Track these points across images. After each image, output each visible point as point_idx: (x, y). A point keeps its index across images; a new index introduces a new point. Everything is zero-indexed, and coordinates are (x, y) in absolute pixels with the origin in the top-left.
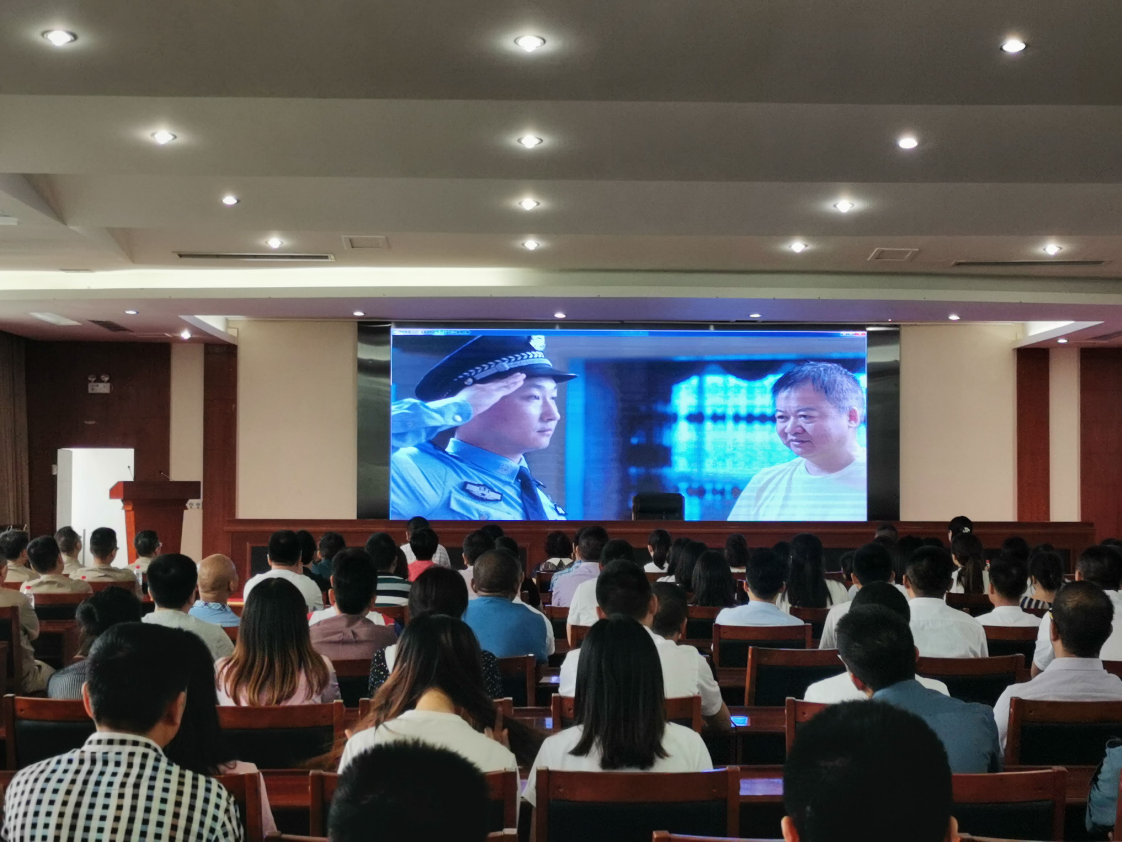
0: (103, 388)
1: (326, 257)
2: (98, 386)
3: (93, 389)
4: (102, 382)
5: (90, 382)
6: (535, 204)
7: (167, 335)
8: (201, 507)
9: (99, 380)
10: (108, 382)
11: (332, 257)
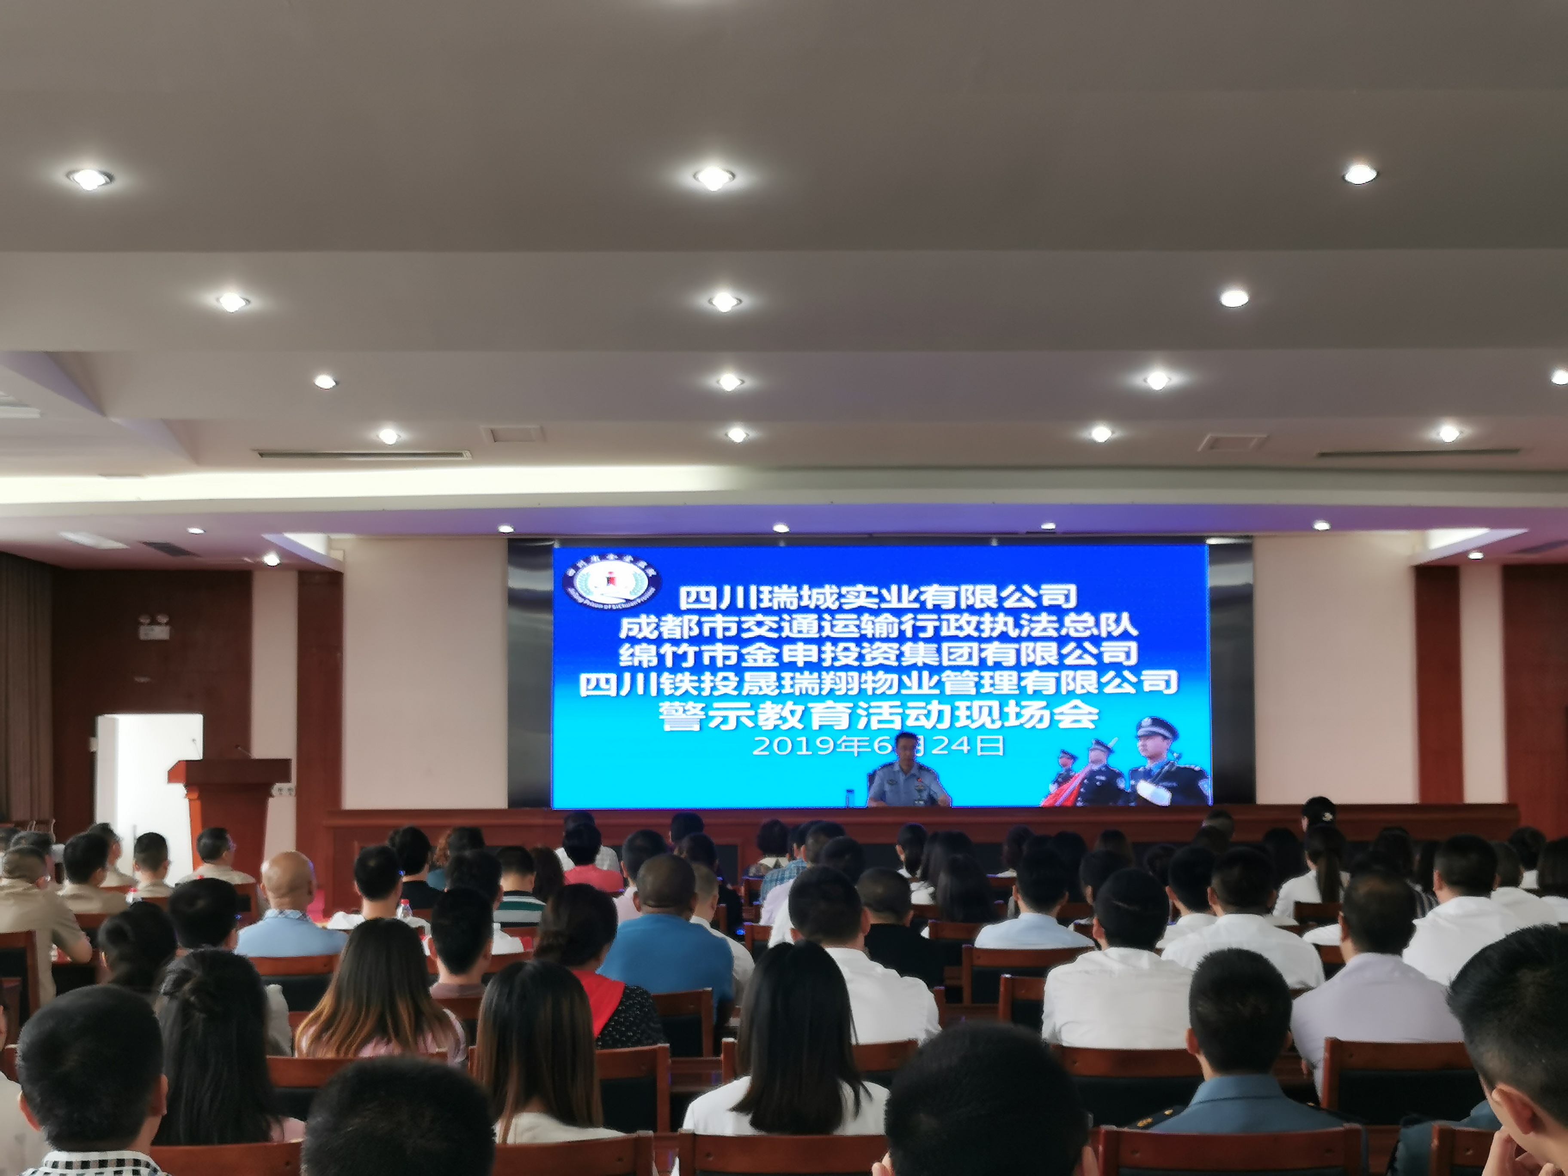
0: (160, 632)
1: (460, 455)
2: (152, 630)
3: (146, 634)
4: (159, 624)
5: (142, 624)
6: (738, 383)
7: (247, 559)
8: (294, 793)
9: (154, 622)
10: (167, 624)
11: (468, 454)
